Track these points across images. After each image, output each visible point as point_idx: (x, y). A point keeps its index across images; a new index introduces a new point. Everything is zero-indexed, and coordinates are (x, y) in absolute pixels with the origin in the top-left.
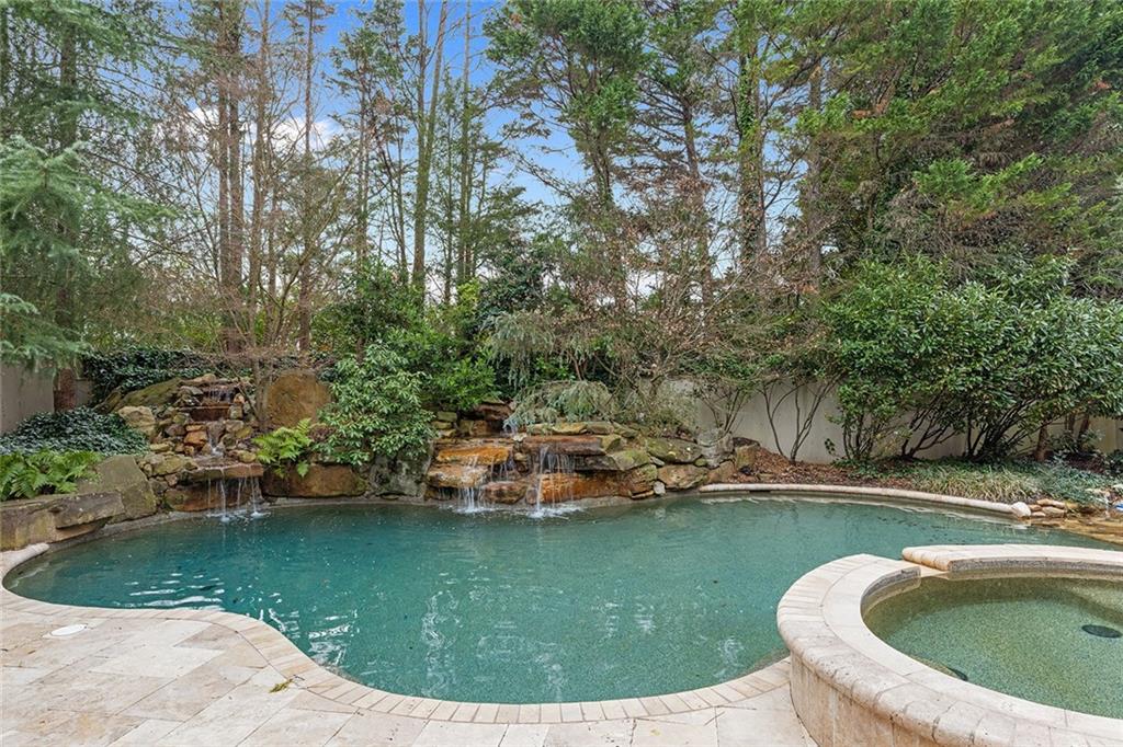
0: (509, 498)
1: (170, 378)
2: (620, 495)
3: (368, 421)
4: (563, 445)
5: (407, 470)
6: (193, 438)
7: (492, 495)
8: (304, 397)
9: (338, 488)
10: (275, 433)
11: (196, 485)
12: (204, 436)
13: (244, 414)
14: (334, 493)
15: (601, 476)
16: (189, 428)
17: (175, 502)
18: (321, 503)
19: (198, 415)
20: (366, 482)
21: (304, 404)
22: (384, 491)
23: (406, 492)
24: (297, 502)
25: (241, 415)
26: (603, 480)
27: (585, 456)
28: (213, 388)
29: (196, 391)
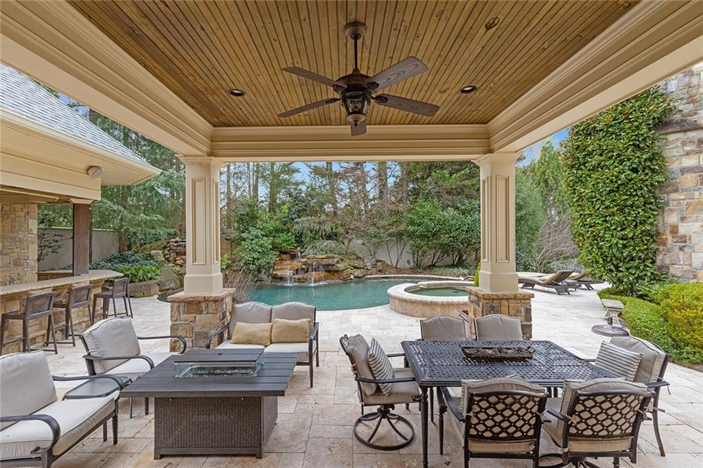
0: (302, 281)
1: (161, 239)
2: (339, 279)
3: (255, 254)
4: (321, 262)
5: (264, 272)
6: (179, 262)
7: (296, 280)
15: (333, 272)
16: (177, 259)
23: (264, 280)
26: (334, 274)
27: (328, 265)
28: (181, 243)
29: (175, 245)
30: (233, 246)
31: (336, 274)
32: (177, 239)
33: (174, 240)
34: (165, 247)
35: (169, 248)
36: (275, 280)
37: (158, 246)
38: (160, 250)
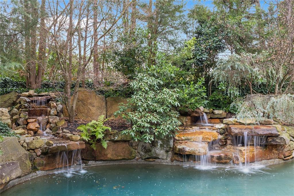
0: (224, 161)
1: (9, 93)
2: (279, 158)
3: (152, 117)
4: (256, 131)
5: (161, 145)
6: (32, 126)
7: (215, 159)
8: (90, 104)
9: (122, 155)
10: (90, 124)
11: (50, 155)
12: (37, 125)
13: (58, 113)
14: (119, 158)
15: (270, 147)
16: (29, 121)
17: (39, 165)
18: (111, 163)
19: (32, 113)
20: (136, 151)
21: (91, 107)
22: (147, 156)
23: (160, 157)
24: (99, 163)
25: (56, 113)
26: (272, 150)
27: (268, 136)
28: (35, 98)
29: (28, 100)
30: (109, 104)
31: (274, 151)
32: (31, 92)
33: (27, 93)
34: (14, 104)
35: (18, 105)
36: (179, 158)
37: (5, 102)
38: (7, 107)
